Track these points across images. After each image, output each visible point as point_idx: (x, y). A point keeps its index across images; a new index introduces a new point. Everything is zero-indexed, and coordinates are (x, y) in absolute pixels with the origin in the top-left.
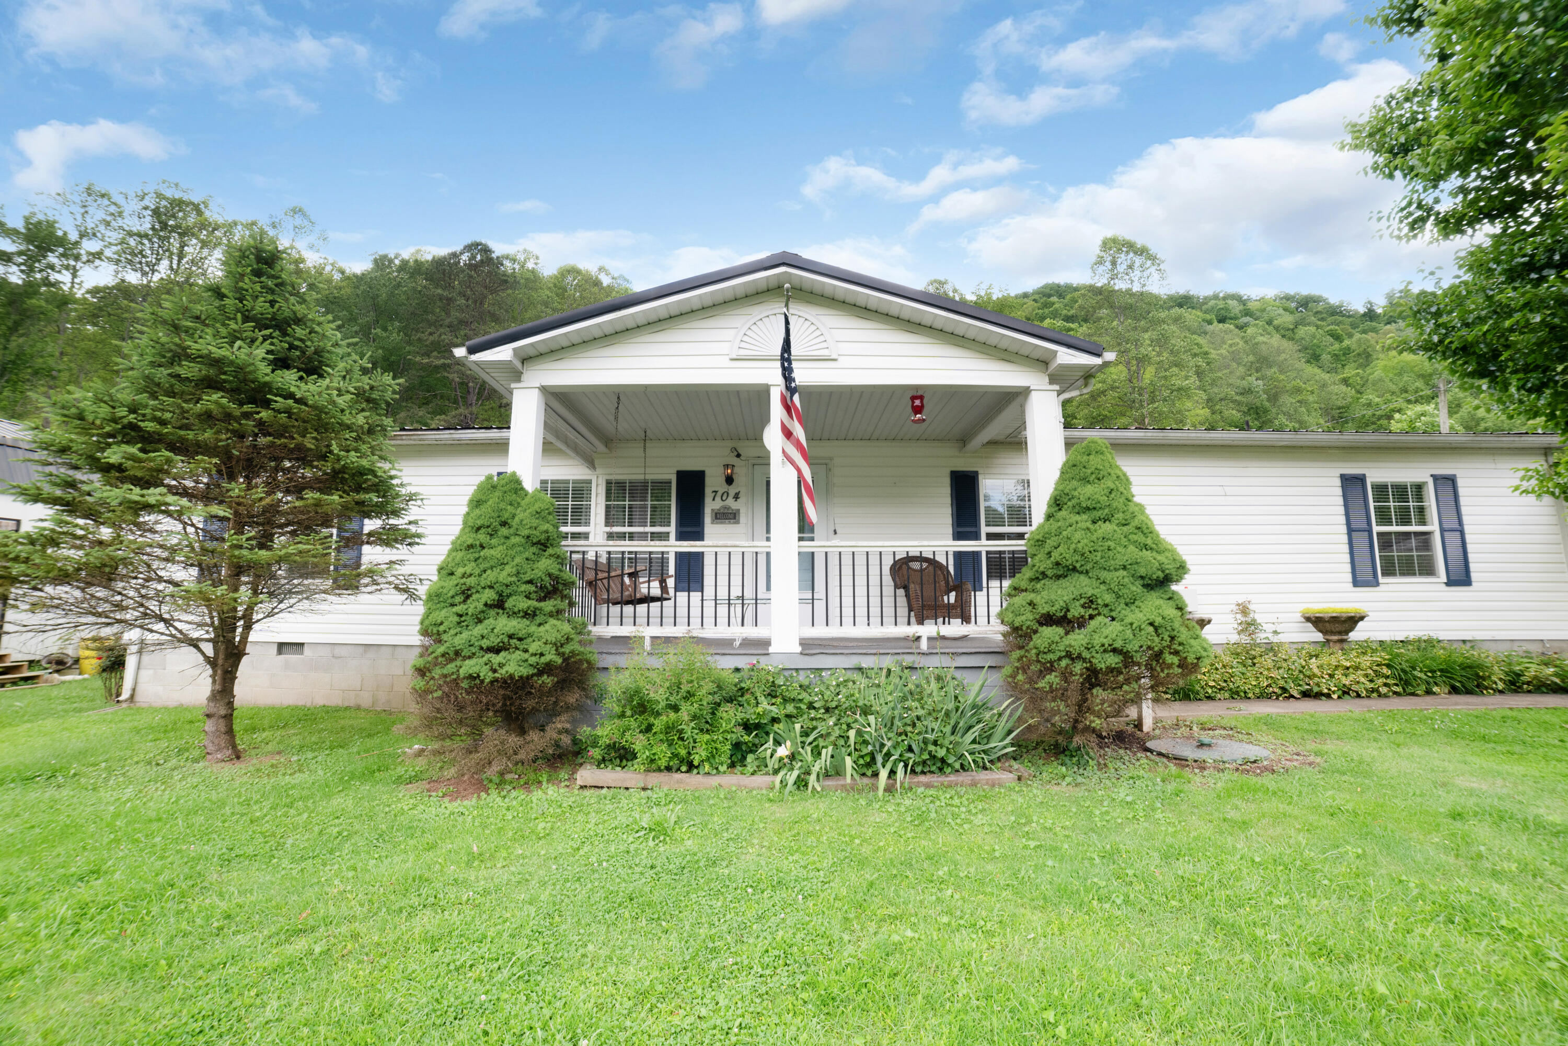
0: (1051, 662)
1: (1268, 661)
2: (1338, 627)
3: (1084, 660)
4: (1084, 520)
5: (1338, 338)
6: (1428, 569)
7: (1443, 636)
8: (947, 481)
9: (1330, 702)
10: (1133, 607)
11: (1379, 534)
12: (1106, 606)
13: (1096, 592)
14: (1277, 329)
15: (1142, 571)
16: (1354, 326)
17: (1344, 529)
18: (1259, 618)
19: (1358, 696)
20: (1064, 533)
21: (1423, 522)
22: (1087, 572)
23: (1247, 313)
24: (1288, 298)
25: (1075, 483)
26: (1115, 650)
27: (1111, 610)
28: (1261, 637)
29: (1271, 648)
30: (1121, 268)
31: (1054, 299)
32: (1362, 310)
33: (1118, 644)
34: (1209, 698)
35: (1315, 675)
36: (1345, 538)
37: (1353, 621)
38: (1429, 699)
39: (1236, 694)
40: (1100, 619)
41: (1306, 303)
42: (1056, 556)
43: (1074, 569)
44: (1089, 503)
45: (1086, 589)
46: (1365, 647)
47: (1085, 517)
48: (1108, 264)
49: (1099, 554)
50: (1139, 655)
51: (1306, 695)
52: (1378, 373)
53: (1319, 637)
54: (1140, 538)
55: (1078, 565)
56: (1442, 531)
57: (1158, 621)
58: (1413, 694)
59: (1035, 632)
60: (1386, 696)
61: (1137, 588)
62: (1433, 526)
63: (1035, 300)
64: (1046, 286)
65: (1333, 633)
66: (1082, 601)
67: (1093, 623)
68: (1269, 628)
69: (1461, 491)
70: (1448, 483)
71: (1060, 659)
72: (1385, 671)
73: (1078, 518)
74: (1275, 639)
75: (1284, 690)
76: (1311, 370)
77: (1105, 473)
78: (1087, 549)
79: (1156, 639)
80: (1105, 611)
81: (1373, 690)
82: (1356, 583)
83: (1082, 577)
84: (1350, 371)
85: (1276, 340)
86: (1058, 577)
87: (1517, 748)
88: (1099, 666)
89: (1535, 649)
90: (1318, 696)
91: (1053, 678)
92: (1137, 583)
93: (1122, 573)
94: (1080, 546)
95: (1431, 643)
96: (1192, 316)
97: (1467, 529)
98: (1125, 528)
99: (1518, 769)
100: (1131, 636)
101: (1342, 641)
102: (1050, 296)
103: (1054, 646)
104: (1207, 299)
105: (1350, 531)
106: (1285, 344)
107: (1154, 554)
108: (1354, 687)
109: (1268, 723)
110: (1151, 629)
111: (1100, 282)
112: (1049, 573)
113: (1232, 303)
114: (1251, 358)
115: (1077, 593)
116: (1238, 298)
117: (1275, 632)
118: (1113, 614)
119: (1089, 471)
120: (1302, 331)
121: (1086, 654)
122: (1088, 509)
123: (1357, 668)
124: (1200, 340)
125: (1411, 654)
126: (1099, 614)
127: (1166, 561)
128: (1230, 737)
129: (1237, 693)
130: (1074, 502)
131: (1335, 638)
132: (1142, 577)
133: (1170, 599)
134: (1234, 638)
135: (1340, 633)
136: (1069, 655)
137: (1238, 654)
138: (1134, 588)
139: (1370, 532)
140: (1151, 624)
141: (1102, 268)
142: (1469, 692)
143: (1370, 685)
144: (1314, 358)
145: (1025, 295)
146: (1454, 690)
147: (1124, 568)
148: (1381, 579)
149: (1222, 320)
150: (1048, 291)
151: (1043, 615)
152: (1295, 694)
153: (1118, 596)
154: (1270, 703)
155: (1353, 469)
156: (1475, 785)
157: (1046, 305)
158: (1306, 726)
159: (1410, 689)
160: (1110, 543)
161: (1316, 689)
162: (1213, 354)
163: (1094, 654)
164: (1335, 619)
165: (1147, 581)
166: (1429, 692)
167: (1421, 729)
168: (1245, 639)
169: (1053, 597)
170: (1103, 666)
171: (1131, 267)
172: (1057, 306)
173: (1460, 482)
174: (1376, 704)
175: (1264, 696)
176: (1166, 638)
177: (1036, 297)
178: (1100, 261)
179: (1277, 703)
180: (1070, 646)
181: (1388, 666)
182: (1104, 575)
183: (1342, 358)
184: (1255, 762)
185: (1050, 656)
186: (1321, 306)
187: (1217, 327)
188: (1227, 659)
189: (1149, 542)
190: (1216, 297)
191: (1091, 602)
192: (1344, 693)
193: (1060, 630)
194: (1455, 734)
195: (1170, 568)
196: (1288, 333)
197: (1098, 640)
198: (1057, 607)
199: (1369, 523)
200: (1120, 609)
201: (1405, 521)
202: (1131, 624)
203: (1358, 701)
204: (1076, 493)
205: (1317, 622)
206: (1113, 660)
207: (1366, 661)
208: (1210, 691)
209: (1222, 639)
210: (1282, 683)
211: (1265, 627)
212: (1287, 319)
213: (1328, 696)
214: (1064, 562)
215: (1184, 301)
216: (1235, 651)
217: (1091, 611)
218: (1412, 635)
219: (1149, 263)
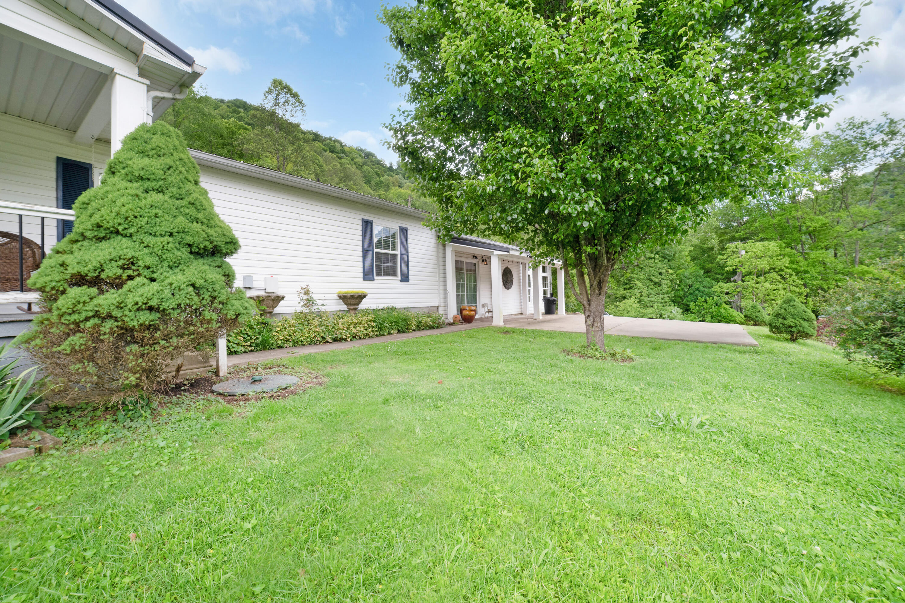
0: (77, 324)
1: (316, 322)
2: (354, 301)
3: (116, 319)
4: (135, 188)
5: (378, 175)
6: (394, 274)
7: (398, 306)
8: (53, 165)
9: (347, 343)
10: (177, 270)
11: (377, 253)
12: (148, 268)
13: (137, 254)
14: (355, 163)
15: (189, 239)
16: (385, 172)
17: (361, 249)
18: (315, 297)
19: (360, 338)
20: (110, 196)
21: (394, 249)
22: (131, 236)
23: (343, 152)
24: (361, 150)
25: (132, 154)
26: (151, 309)
27: (153, 272)
28: (315, 308)
29: (320, 315)
30: (282, 101)
31: (241, 110)
32: (388, 166)
33: (153, 303)
34: (280, 347)
35: (339, 329)
36: (361, 254)
37: (361, 297)
38: (389, 337)
39: (297, 344)
40: (138, 279)
41: (369, 155)
42: (96, 218)
43: (117, 232)
44: (142, 173)
45: (125, 251)
46: (367, 312)
47: (135, 185)
48: (274, 95)
49: (145, 220)
50: (176, 313)
51: (335, 340)
52: (391, 195)
53: (345, 307)
54: (192, 211)
55: (120, 228)
56: (401, 254)
57: (199, 282)
58: (383, 335)
59: (63, 292)
60: (372, 337)
61: (184, 253)
62: (398, 252)
63: (228, 107)
64: (237, 100)
65: (351, 305)
66: (121, 262)
67: (130, 283)
68: (319, 302)
69: (409, 236)
70: (404, 231)
71: (87, 319)
72: (373, 324)
73: (129, 184)
74: (323, 309)
75: (323, 338)
76: (366, 187)
77: (167, 152)
78: (131, 214)
79: (196, 298)
80: (146, 272)
81: (367, 335)
82: (365, 279)
83: (125, 240)
84: (381, 192)
85: (354, 168)
86: (100, 239)
87: (416, 356)
88: (131, 324)
89: (426, 310)
90: (341, 340)
91: (76, 340)
92: (183, 250)
93: (167, 238)
94: (123, 209)
95: (393, 309)
96: (318, 145)
97: (410, 254)
98: (178, 202)
99: (414, 367)
100: (169, 295)
101: (355, 309)
102: (239, 107)
103: (80, 306)
104: (326, 139)
105: (364, 250)
106: (358, 172)
107: (204, 227)
108: (358, 334)
109: (307, 359)
110: (191, 289)
111: (269, 105)
112: (89, 234)
113: (337, 145)
114: (342, 174)
115: (115, 254)
116: (340, 143)
117: (323, 305)
118: (155, 276)
119: (150, 147)
120: (365, 168)
121: (116, 313)
122: (142, 179)
123: (360, 323)
124: (319, 158)
125: (384, 315)
126: (139, 275)
127: (215, 235)
128: (279, 372)
129: (297, 342)
130: (127, 170)
131: (352, 307)
132: (190, 245)
133: (219, 267)
134: (299, 309)
135: (354, 305)
136: (97, 315)
137: (300, 319)
138: (179, 253)
139: (372, 251)
140: (193, 285)
141: (269, 97)
142: (404, 332)
143: (365, 332)
144: (368, 182)
145: (222, 101)
146: (399, 331)
147: (171, 235)
148: (376, 277)
149: (332, 151)
150: (238, 103)
151: (72, 276)
152: (329, 340)
153: (162, 260)
154: (315, 347)
155: (368, 217)
156: (397, 380)
157: (235, 112)
158: (328, 359)
159: (382, 333)
160: (157, 211)
161: (340, 336)
162: (325, 167)
163: (127, 312)
164: (352, 297)
165: (195, 249)
166: (389, 334)
167: (382, 352)
168: (306, 310)
169: (86, 258)
170: (135, 323)
171: (287, 102)
172: (242, 114)
173: (409, 232)
174: (368, 342)
175: (312, 343)
176: (207, 296)
177: (230, 105)
178: (270, 92)
179: (319, 347)
180: (100, 305)
181: (374, 321)
182: (148, 239)
183: (379, 184)
184: (286, 388)
185: (76, 317)
186: (374, 159)
187: (328, 154)
188: (292, 321)
189: (200, 216)
190: (330, 139)
191: (133, 264)
192: (354, 337)
193: (94, 291)
194: (395, 353)
195: (220, 241)
196: (359, 167)
197: (130, 300)
198: (90, 267)
199: (372, 247)
200: (162, 272)
201: (387, 248)
202: (171, 284)
203: (360, 341)
204: (130, 162)
205: (344, 298)
206: (146, 317)
207: (364, 319)
208: (280, 342)
209: (291, 310)
210: (322, 334)
211: (318, 302)
212: (359, 160)
213: (346, 340)
214: (105, 224)
215: (316, 137)
216: (299, 316)
217: (130, 272)
218: (386, 306)
219: (297, 104)
